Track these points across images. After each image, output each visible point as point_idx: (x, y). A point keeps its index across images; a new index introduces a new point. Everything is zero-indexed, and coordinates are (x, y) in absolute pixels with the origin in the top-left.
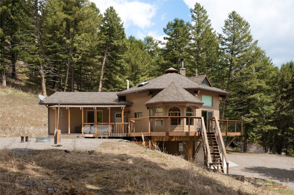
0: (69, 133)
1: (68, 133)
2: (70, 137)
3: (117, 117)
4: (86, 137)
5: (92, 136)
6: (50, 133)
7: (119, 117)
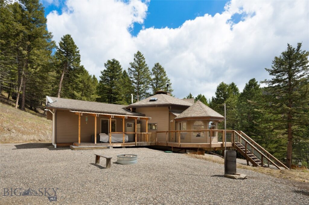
0: (96, 143)
1: (94, 142)
2: (100, 148)
3: (128, 126)
4: (114, 147)
5: (119, 145)
6: (57, 142)
7: (130, 126)
